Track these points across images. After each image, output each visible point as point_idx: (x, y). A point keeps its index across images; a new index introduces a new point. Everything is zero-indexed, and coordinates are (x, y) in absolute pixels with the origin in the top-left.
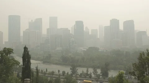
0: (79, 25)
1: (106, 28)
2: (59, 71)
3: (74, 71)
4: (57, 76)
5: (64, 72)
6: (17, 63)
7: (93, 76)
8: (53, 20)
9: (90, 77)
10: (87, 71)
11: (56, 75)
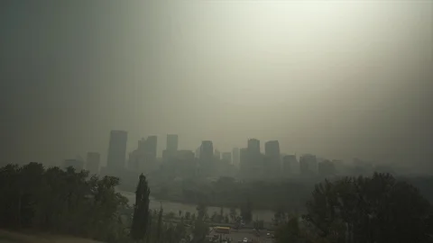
0: (207, 146)
1: (242, 150)
2: (180, 212)
3: (202, 213)
4: (179, 221)
5: (188, 214)
6: (125, 200)
7: (230, 219)
8: (172, 140)
9: (227, 221)
10: (222, 212)
11: (176, 219)
